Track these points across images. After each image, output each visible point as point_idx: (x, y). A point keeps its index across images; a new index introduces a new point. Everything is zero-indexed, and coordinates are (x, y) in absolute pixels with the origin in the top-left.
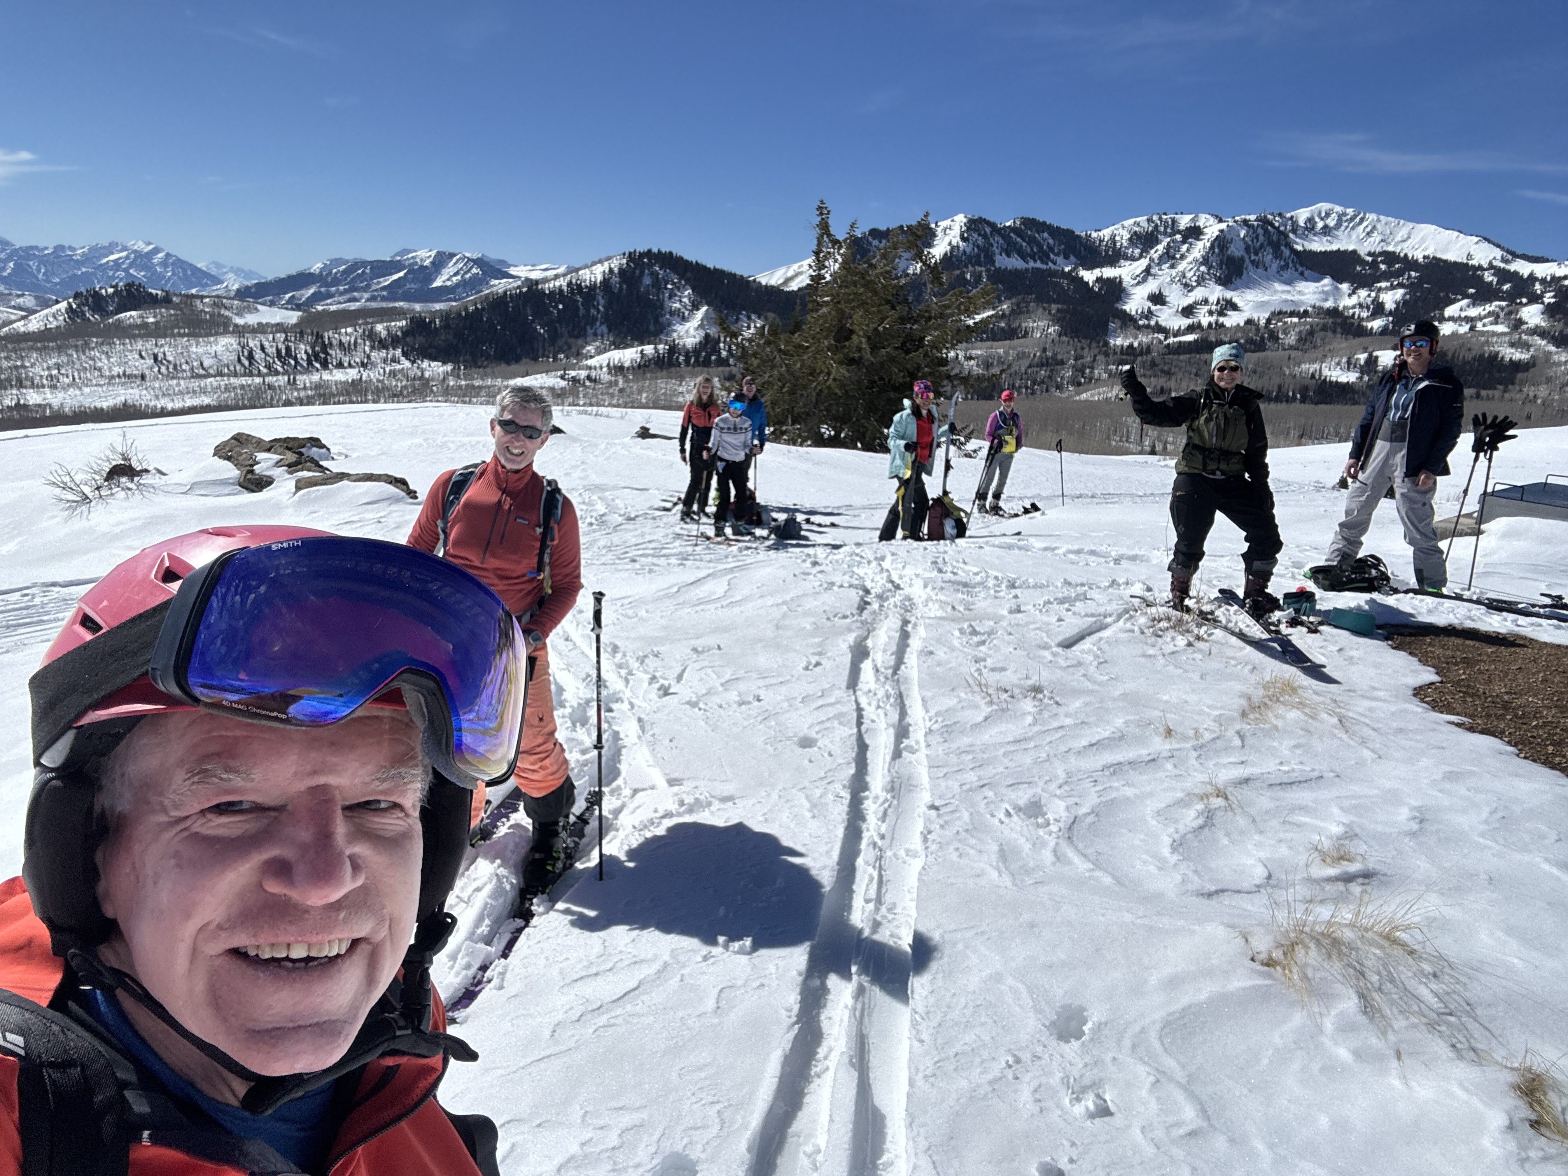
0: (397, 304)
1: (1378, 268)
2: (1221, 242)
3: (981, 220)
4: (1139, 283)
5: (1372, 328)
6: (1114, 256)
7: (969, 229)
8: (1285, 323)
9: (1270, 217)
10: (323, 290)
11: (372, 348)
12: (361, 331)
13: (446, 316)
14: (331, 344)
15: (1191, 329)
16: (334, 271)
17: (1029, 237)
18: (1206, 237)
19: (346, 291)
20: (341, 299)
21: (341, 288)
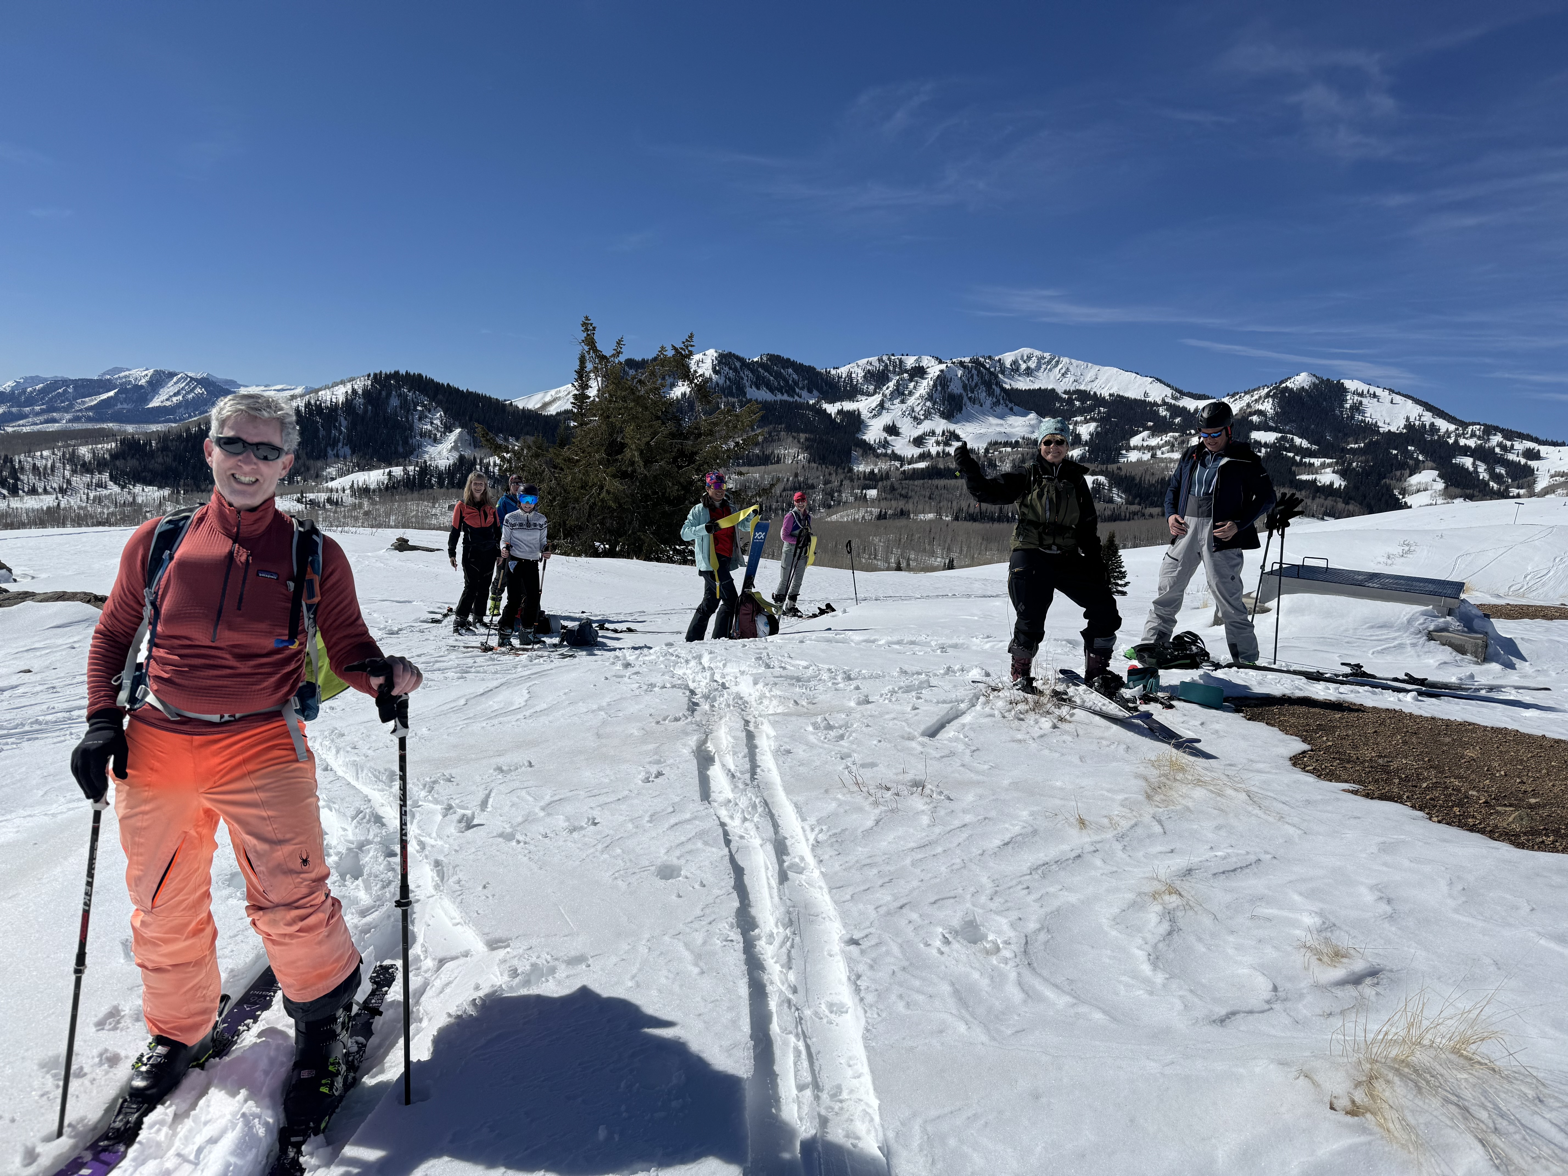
0: (105, 426)
1: (1075, 405)
2: (942, 381)
3: (730, 355)
4: (875, 416)
5: (1072, 456)
6: (852, 392)
7: (720, 363)
8: (1001, 452)
9: (982, 360)
10: (14, 410)
11: (74, 472)
12: (60, 454)
13: (164, 438)
14: (22, 469)
15: (923, 457)
16: (29, 390)
17: (776, 372)
18: (930, 376)
19: (43, 412)
20: (37, 420)
21: (37, 408)
